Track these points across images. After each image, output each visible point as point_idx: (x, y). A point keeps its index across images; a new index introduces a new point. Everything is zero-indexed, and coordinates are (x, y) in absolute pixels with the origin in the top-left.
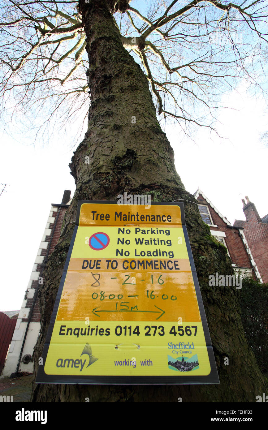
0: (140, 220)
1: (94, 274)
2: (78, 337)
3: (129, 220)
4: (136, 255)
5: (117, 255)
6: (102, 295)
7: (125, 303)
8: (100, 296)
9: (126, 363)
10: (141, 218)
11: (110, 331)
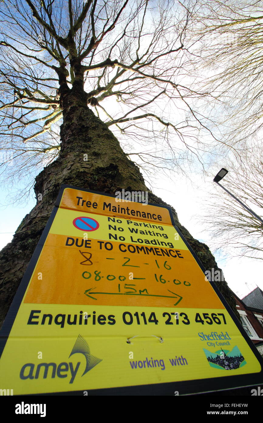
0: (130, 214)
1: (83, 253)
2: (62, 326)
3: (119, 212)
4: (133, 241)
5: (110, 238)
6: (97, 275)
7: (129, 285)
8: (94, 276)
9: (149, 364)
10: (132, 212)
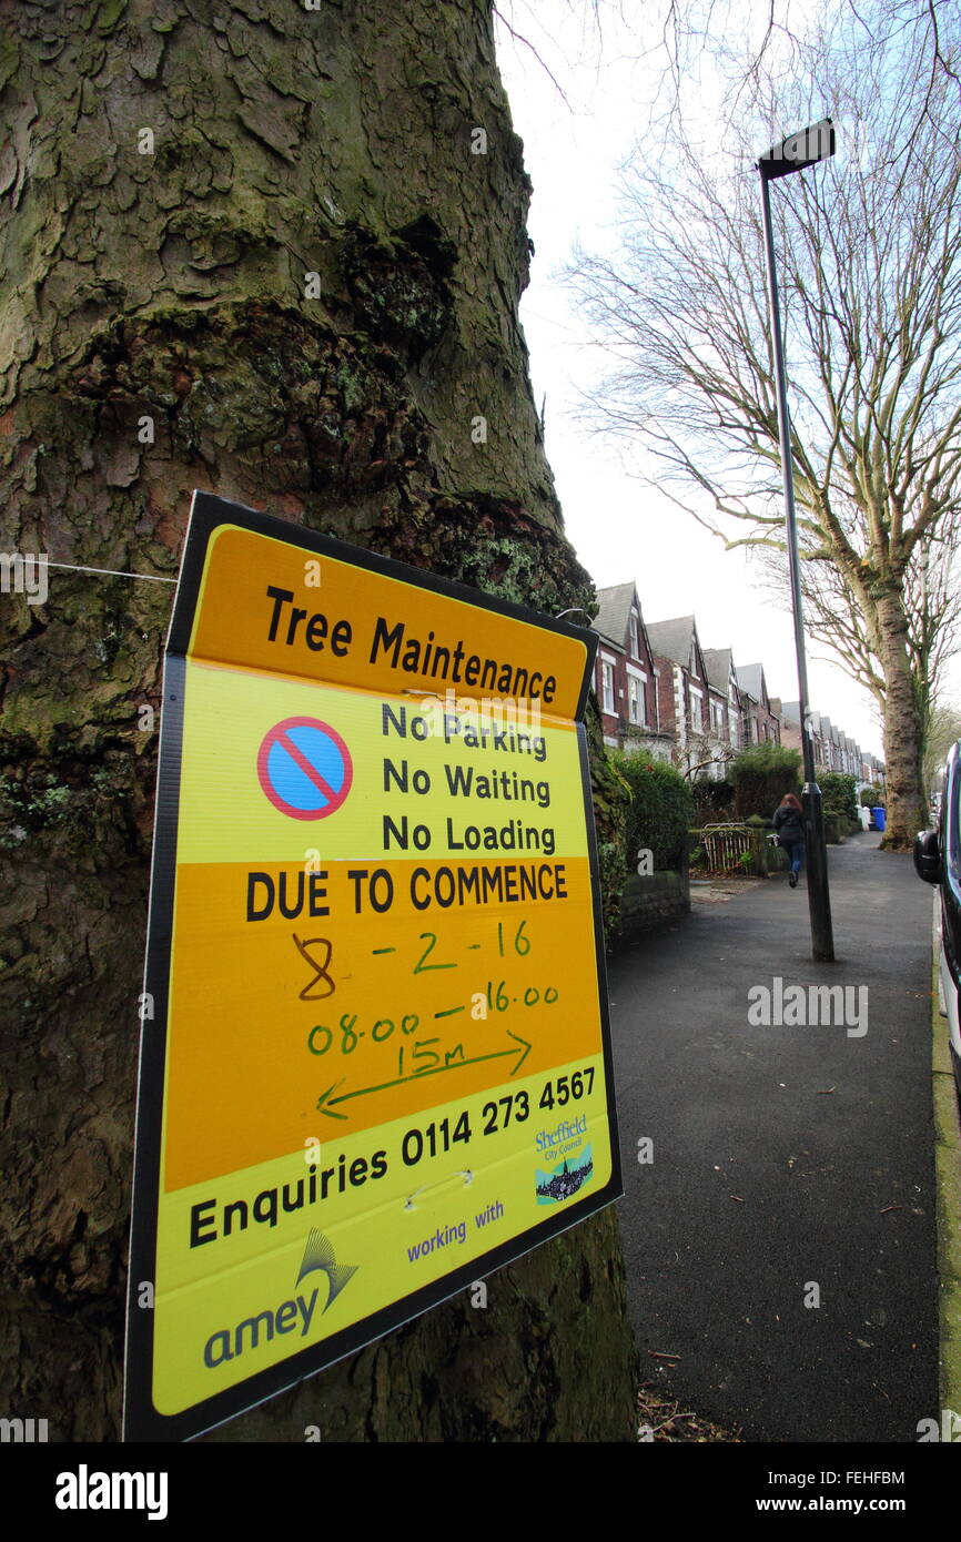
0: (463, 678)
1: (306, 943)
2: (274, 1223)
3: (424, 672)
4: (452, 846)
5: (387, 846)
6: (348, 1031)
7: (427, 1042)
8: (339, 1034)
9: (440, 1240)
10: (469, 670)
11: (386, 1159)
